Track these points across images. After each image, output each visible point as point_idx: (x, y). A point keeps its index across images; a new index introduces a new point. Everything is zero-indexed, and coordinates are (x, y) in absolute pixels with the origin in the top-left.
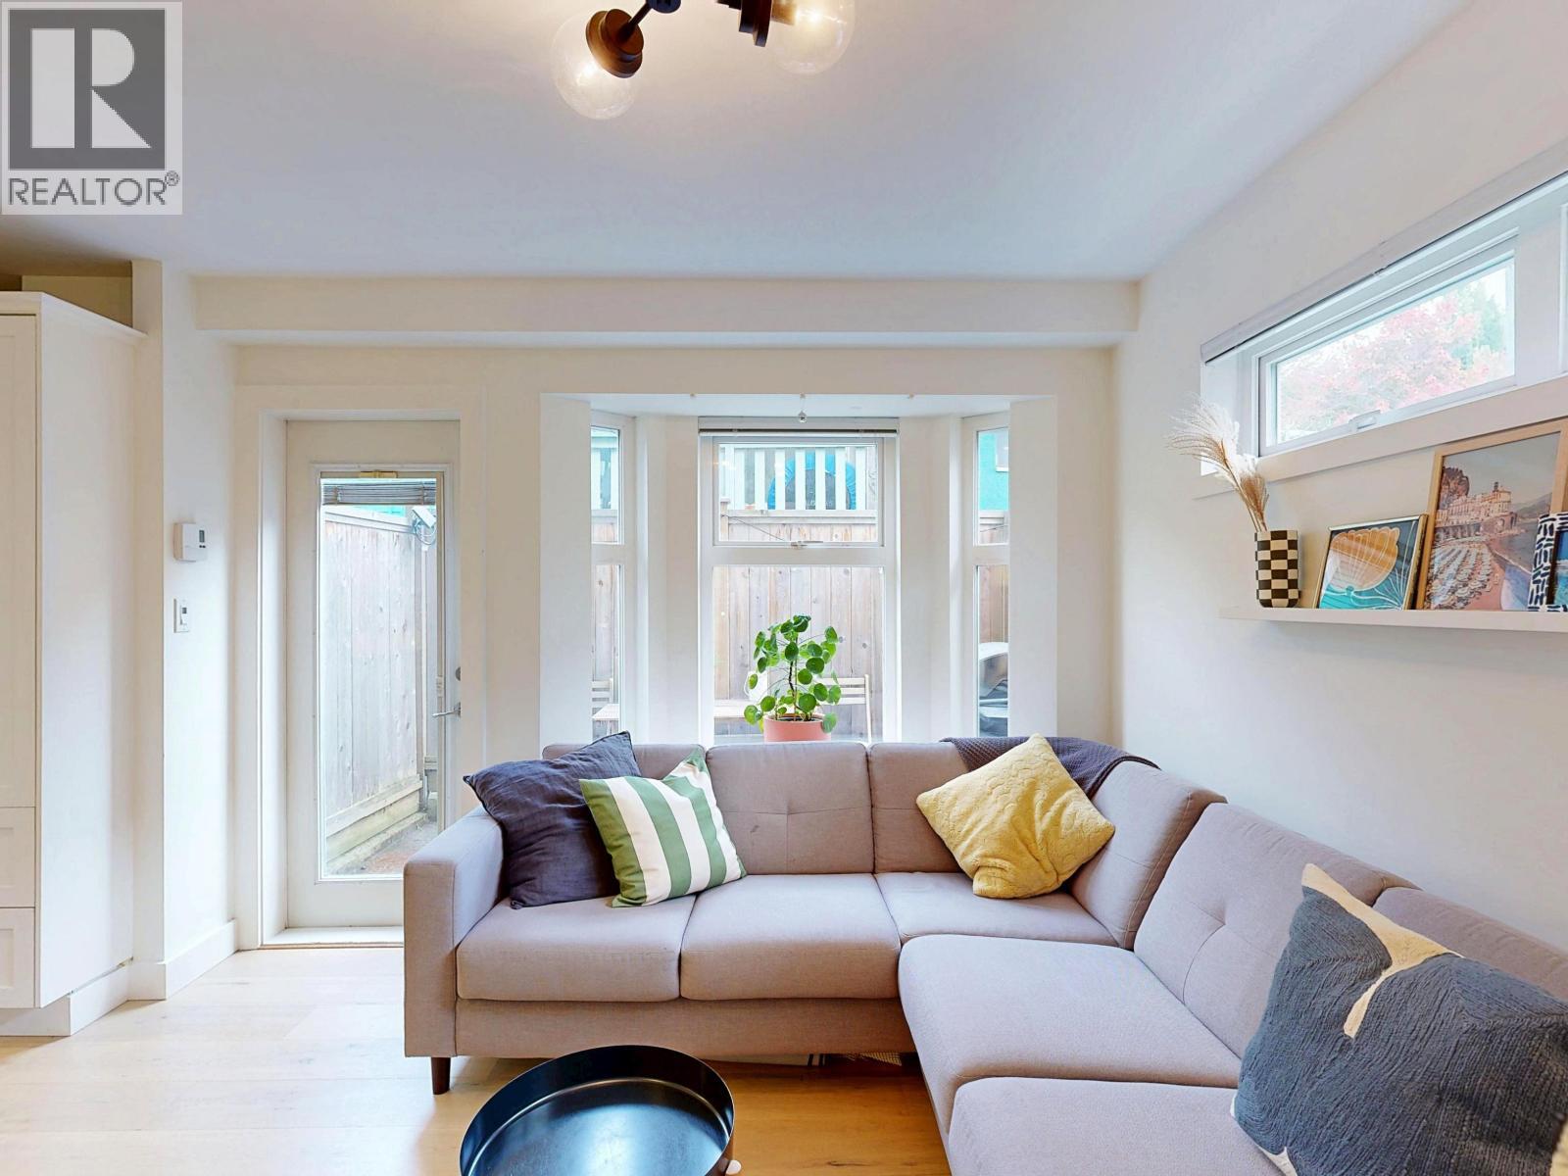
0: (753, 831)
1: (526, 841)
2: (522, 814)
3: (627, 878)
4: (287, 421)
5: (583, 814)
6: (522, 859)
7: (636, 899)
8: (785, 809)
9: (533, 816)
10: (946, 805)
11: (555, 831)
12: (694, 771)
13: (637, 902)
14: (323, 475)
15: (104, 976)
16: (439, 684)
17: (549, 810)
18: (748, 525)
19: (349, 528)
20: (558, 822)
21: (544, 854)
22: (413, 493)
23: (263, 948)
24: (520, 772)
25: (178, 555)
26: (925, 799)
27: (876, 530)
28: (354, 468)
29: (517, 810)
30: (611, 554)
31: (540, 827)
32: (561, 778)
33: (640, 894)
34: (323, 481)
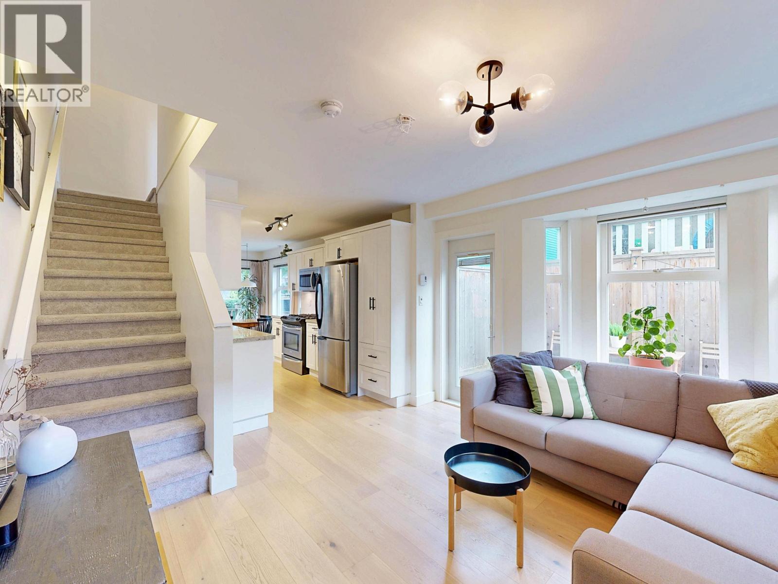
0: (605, 401)
1: (502, 382)
2: (502, 372)
3: (536, 403)
4: (449, 241)
5: (523, 376)
6: (501, 388)
7: (539, 412)
8: (624, 396)
9: (505, 374)
10: (724, 413)
11: (513, 380)
12: (575, 370)
13: (539, 413)
14: (458, 257)
15: (404, 395)
16: (490, 326)
17: (511, 373)
18: (655, 260)
19: (474, 273)
20: (513, 377)
21: (507, 387)
22: (482, 260)
23: (441, 402)
24: (504, 358)
25: (420, 283)
26: (712, 408)
27: (714, 260)
28: (466, 254)
29: (500, 370)
30: (555, 279)
31: (508, 378)
32: (518, 363)
33: (540, 410)
34: (458, 259)
